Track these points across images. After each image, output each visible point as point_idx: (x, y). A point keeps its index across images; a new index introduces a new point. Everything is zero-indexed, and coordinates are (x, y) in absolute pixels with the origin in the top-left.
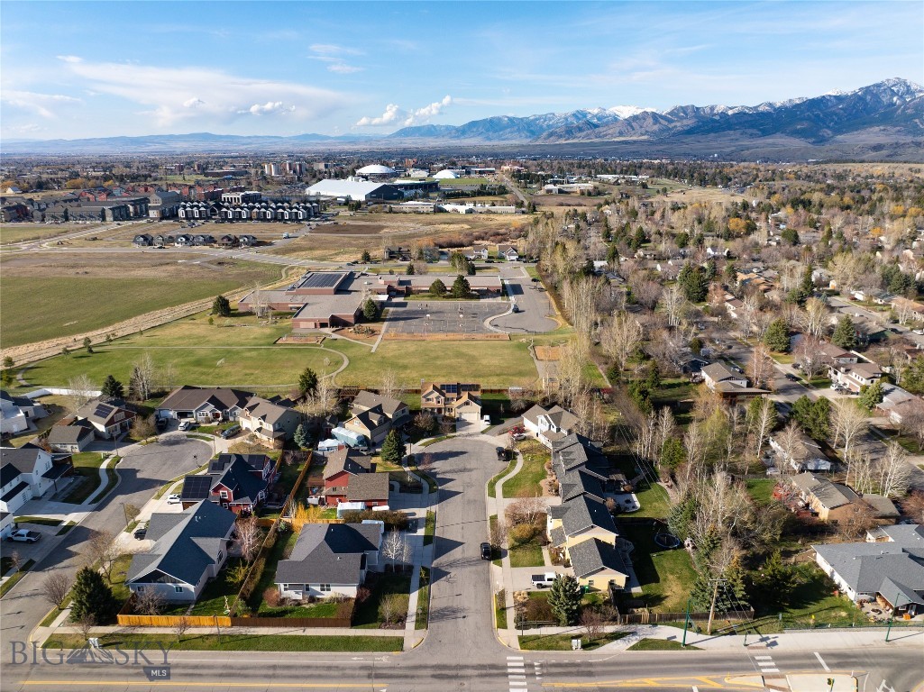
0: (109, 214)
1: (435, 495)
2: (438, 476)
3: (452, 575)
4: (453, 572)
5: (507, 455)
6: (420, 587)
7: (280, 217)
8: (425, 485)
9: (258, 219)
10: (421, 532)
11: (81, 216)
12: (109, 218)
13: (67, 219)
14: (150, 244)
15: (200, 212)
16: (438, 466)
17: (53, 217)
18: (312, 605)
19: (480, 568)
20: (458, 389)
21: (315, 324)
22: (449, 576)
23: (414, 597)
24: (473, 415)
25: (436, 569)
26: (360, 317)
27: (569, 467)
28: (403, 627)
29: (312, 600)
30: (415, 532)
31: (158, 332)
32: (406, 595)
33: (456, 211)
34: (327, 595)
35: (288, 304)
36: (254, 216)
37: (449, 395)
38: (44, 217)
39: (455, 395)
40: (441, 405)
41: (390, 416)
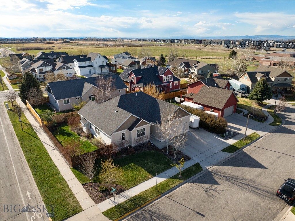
0: (223, 42)
1: (273, 127)
2: (287, 119)
3: (220, 188)
4: (223, 186)
6: (171, 178)
8: (271, 119)
10: (231, 142)
11: (215, 43)
12: (223, 44)
13: (211, 44)
14: (229, 47)
15: (254, 43)
16: (294, 116)
18: (85, 140)
22: (214, 186)
23: (153, 182)
25: (209, 173)
28: (98, 201)
29: (89, 136)
30: (226, 139)
32: (149, 175)
34: (97, 138)
35: (263, 58)
36: (275, 45)
38: (205, 42)
41: (273, 79)
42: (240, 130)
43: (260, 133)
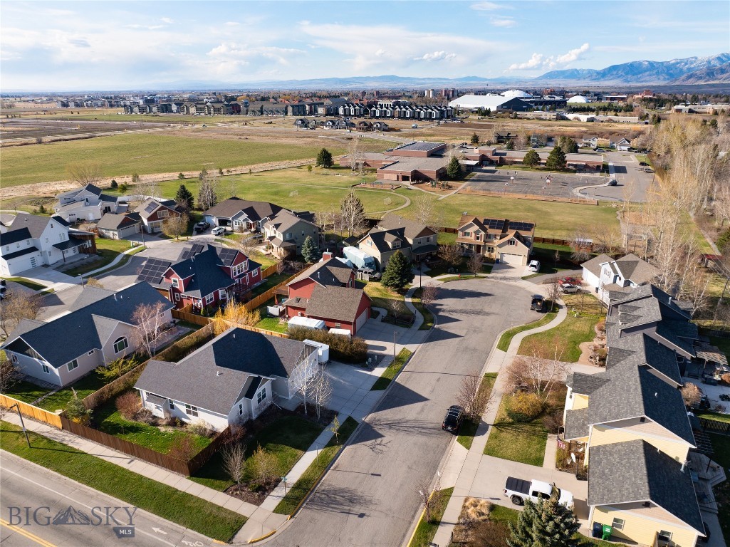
0: (290, 109)
1: (424, 333)
2: (441, 313)
3: (385, 440)
4: (389, 436)
5: (546, 307)
6: (326, 446)
7: (416, 116)
8: (420, 319)
9: (399, 117)
10: (379, 372)
11: (271, 111)
12: (290, 113)
13: (262, 114)
14: (306, 126)
15: (355, 110)
16: (448, 304)
17: (253, 111)
18: (170, 430)
19: (433, 441)
20: (504, 225)
21: (398, 177)
22: (379, 440)
23: (308, 459)
24: (517, 258)
25: (368, 426)
26: (443, 175)
27: (629, 325)
28: (258, 502)
29: (175, 422)
30: (371, 370)
31: (265, 174)
32: (299, 452)
33: (578, 119)
34: (193, 421)
35: (381, 162)
36: (396, 114)
37: (491, 231)
38: (247, 111)
39: (499, 232)
40: (480, 242)
41: (411, 241)
42: (384, 348)
43: (411, 348)
